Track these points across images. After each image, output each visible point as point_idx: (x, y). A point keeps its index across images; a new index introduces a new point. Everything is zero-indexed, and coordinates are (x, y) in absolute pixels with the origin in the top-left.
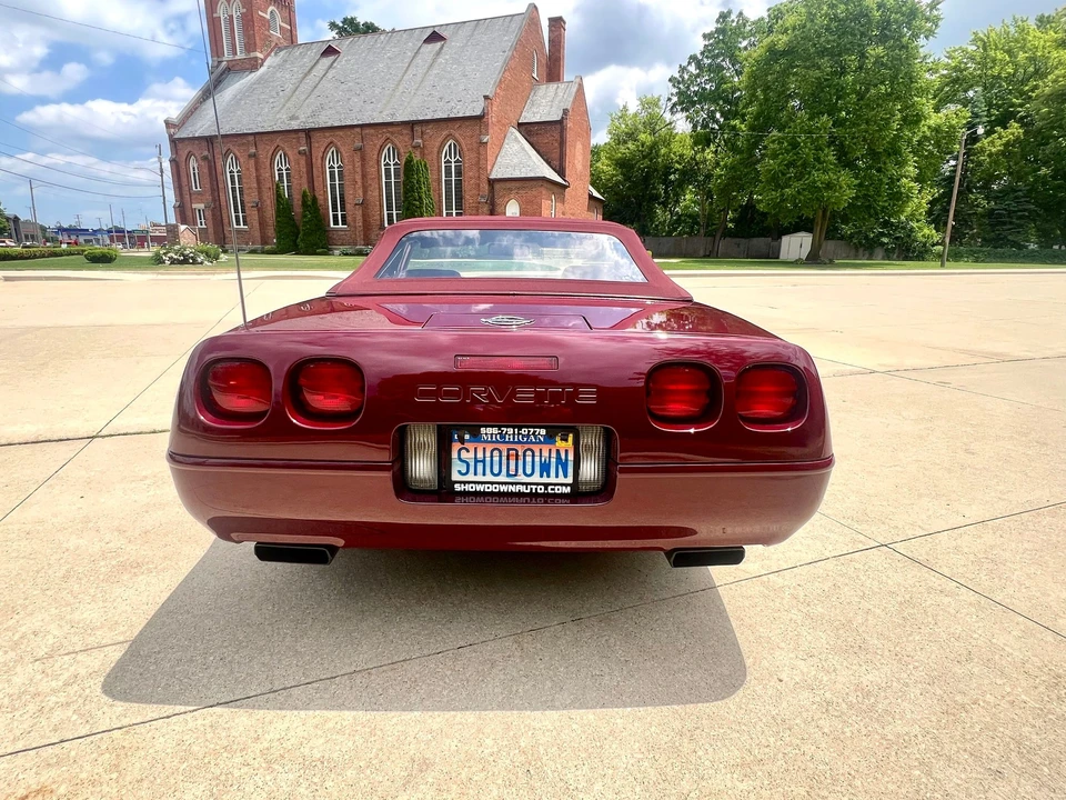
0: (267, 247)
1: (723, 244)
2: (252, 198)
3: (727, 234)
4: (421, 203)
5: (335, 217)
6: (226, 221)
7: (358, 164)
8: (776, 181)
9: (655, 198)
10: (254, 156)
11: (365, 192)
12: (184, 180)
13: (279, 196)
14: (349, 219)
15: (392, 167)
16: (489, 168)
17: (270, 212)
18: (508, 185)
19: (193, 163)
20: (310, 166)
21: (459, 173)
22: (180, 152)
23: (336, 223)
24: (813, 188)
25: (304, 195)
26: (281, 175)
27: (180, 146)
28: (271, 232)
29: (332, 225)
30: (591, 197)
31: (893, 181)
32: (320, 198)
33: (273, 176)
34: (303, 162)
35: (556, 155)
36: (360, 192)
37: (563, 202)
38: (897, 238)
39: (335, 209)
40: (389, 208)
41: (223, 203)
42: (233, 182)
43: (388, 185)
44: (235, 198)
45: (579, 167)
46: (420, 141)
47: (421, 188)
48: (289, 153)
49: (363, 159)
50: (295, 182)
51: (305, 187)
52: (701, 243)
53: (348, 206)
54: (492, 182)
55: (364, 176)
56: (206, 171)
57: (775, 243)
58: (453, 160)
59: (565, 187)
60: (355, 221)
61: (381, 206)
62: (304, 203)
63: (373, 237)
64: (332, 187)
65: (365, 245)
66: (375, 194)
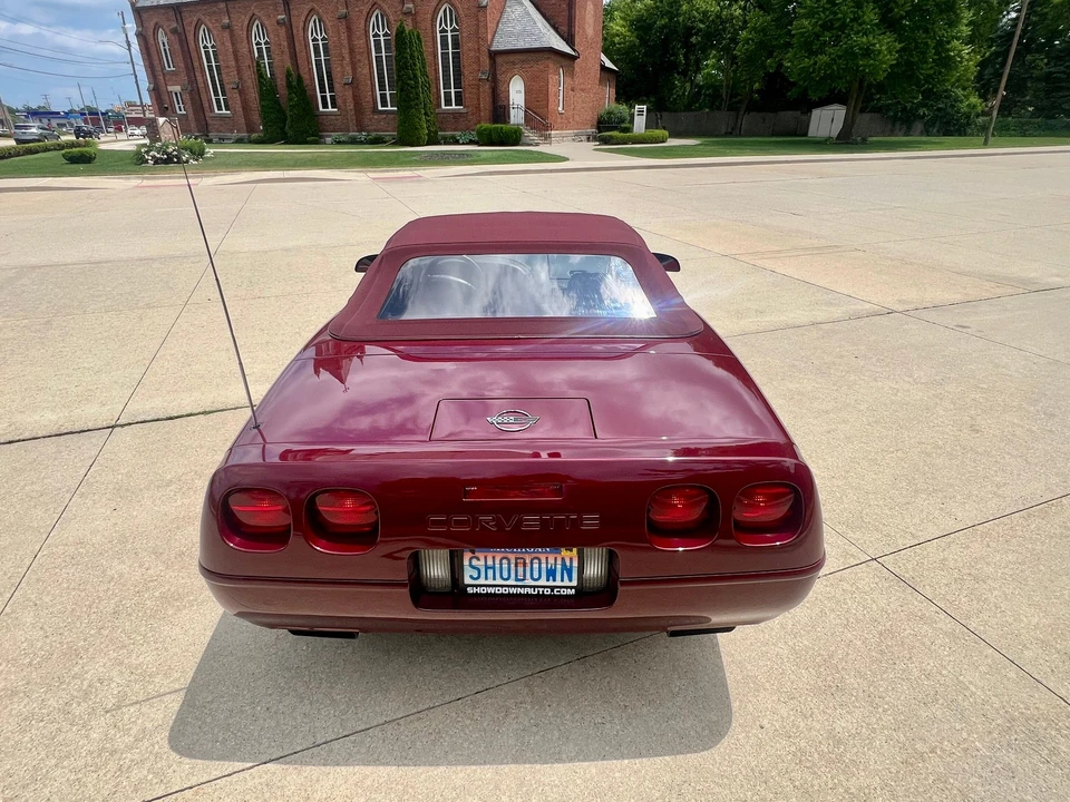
0: (254, 136)
1: (747, 120)
2: (231, 78)
3: (753, 107)
4: (417, 82)
6: (206, 105)
7: (344, 36)
8: (810, 46)
9: (674, 66)
10: (228, 27)
11: (354, 69)
12: (155, 57)
13: (261, 75)
14: (339, 101)
15: (382, 39)
16: (490, 37)
17: (253, 95)
18: (512, 58)
19: (162, 37)
20: (291, 38)
21: (456, 44)
22: (146, 24)
23: (325, 106)
24: (850, 54)
25: (288, 75)
26: (260, 50)
27: (145, 16)
28: (256, 117)
29: (321, 109)
30: (603, 68)
31: (941, 45)
32: (305, 77)
33: (251, 52)
34: (282, 31)
35: (562, 19)
36: (349, 69)
37: (572, 75)
38: (939, 109)
39: (322, 90)
40: (382, 87)
41: (201, 85)
42: (209, 60)
43: (379, 59)
44: (212, 78)
45: (590, 31)
46: (411, 6)
47: (415, 65)
48: (266, 23)
49: (349, 29)
50: (277, 58)
51: (288, 64)
52: (723, 118)
53: (337, 86)
54: (494, 55)
55: (352, 51)
56: (177, 47)
57: (804, 117)
58: (449, 29)
59: (573, 58)
60: (345, 102)
61: (373, 85)
62: (289, 85)
63: (366, 121)
64: (318, 63)
65: (360, 131)
66: (366, 71)
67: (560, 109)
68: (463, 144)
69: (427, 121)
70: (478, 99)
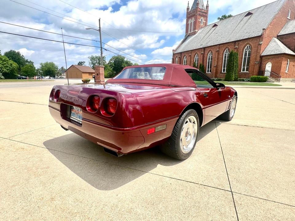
4: (234, 65)
5: (208, 70)
7: (217, 55)
10: (190, 56)
11: (218, 63)
13: (194, 65)
14: (212, 71)
15: (227, 55)
16: (261, 52)
18: (268, 57)
19: (177, 59)
20: (204, 57)
21: (249, 54)
22: (175, 57)
23: (208, 72)
25: (201, 65)
26: (196, 60)
27: (175, 55)
29: (207, 73)
32: (205, 65)
33: (194, 61)
34: (202, 56)
35: (293, 45)
36: (216, 63)
37: (293, 61)
39: (208, 68)
40: (224, 67)
42: (185, 63)
43: (225, 60)
46: (237, 46)
47: (234, 61)
48: (199, 54)
50: (199, 61)
51: (201, 63)
53: (212, 67)
54: (261, 57)
55: (218, 59)
56: (179, 61)
58: (248, 51)
59: (294, 56)
60: (213, 71)
61: (222, 67)
62: (200, 67)
63: (218, 75)
64: (209, 62)
65: (215, 78)
66: (221, 63)
67: (286, 72)
68: (246, 81)
69: (235, 75)
70: (254, 69)
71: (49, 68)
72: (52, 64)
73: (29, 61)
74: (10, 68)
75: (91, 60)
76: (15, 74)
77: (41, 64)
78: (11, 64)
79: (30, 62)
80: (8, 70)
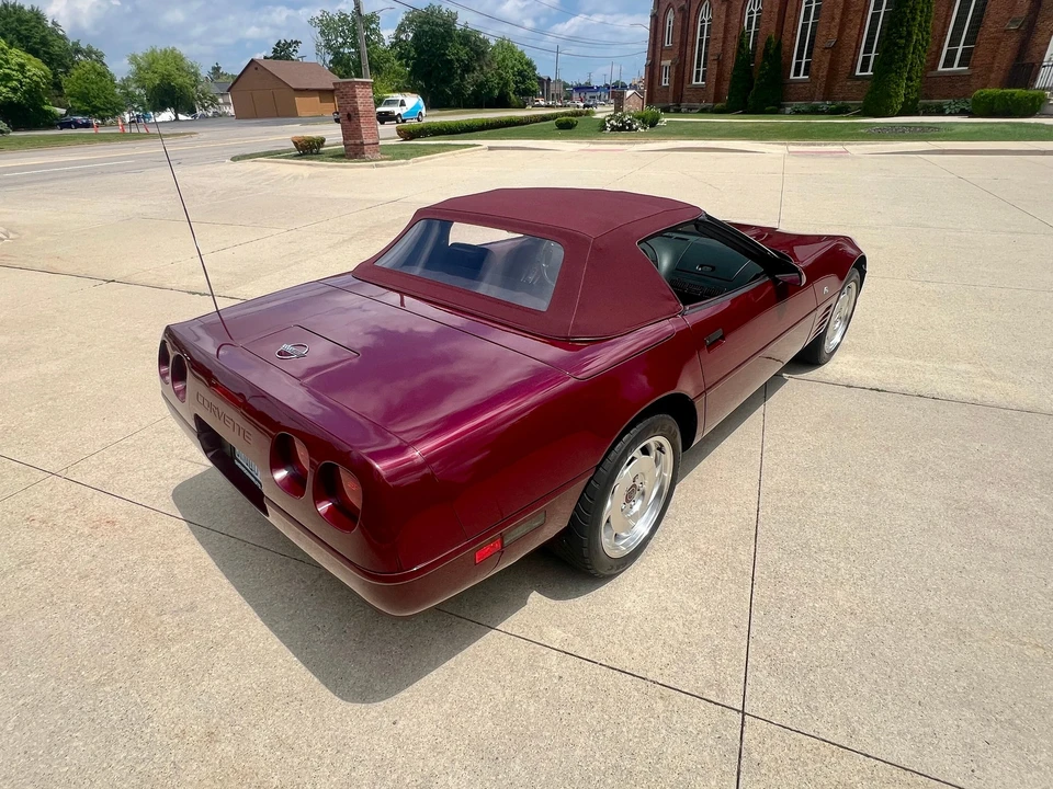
0: (719, 105)
2: (717, 47)
5: (798, 65)
6: (687, 77)
10: (728, 1)
11: (841, 32)
12: (660, 36)
13: (741, 45)
14: (814, 68)
17: (730, 64)
19: (670, 17)
20: (784, 4)
22: (662, 5)
23: (797, 73)
25: (769, 42)
26: (750, 19)
28: (726, 86)
29: (792, 77)
33: (742, 22)
36: (835, 32)
39: (800, 56)
40: (868, 49)
41: (688, 59)
42: (702, 34)
43: (875, 17)
44: (700, 50)
47: (914, 19)
50: (763, 25)
51: (773, 32)
53: (817, 51)
55: (845, 11)
56: (679, 24)
60: (819, 69)
61: (858, 47)
62: (766, 51)
63: (837, 89)
64: (805, 27)
65: (824, 100)
66: (854, 32)
68: (950, 114)
69: (908, 87)
70: (994, 57)
71: (166, 78)
72: (176, 59)
73: (83, 46)
74: (21, 83)
75: (322, 33)
76: (46, 107)
77: (133, 59)
78: (22, 66)
79: (89, 53)
80: (14, 90)
